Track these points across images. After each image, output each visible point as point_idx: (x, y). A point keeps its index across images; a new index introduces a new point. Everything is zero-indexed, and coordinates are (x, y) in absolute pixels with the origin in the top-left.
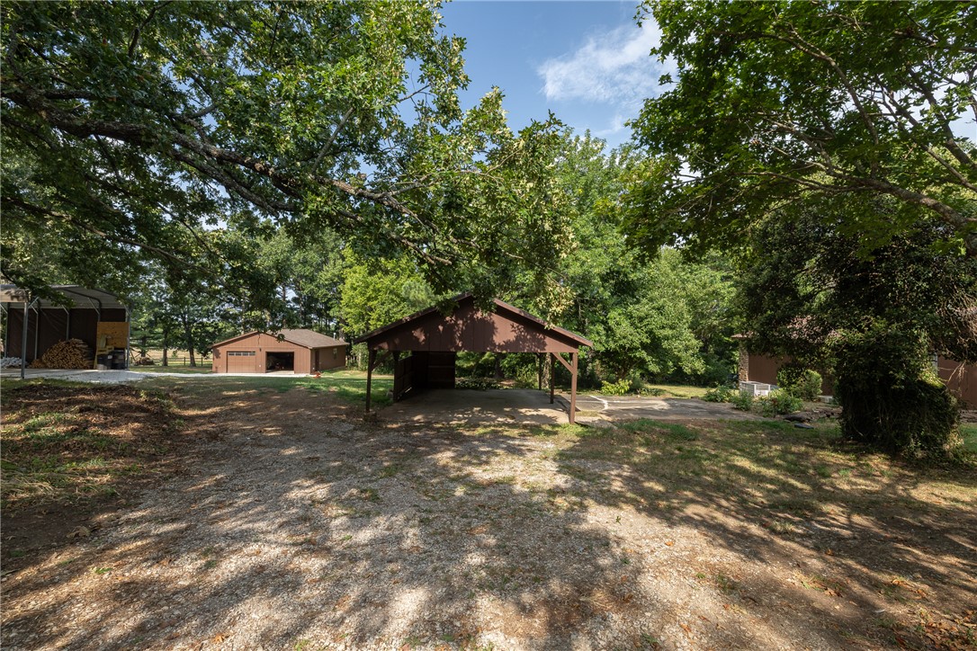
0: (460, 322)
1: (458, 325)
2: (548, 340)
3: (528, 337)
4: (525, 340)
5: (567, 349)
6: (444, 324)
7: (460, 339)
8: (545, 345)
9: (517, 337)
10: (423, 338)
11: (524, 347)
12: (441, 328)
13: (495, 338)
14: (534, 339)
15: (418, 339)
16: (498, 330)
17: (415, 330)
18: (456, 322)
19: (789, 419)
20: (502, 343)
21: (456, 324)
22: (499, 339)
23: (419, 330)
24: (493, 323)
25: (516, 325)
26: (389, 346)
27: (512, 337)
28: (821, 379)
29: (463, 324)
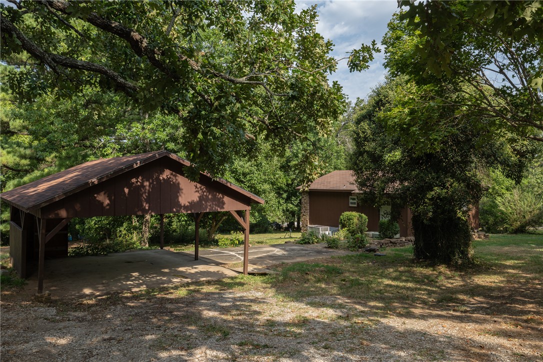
0: (147, 184)
1: (144, 187)
2: (226, 199)
3: (210, 197)
4: (207, 200)
5: (241, 207)
6: (130, 186)
7: (147, 201)
8: (224, 204)
9: (200, 197)
10: (107, 202)
11: (206, 207)
12: (126, 190)
13: (180, 199)
14: (214, 198)
15: (102, 203)
16: (184, 191)
17: (98, 193)
18: (142, 184)
19: (367, 251)
20: (187, 204)
21: (142, 186)
22: (184, 200)
23: (102, 193)
24: (179, 184)
25: (199, 185)
26: (68, 212)
27: (195, 197)
28: (367, 220)
29: (149, 186)
